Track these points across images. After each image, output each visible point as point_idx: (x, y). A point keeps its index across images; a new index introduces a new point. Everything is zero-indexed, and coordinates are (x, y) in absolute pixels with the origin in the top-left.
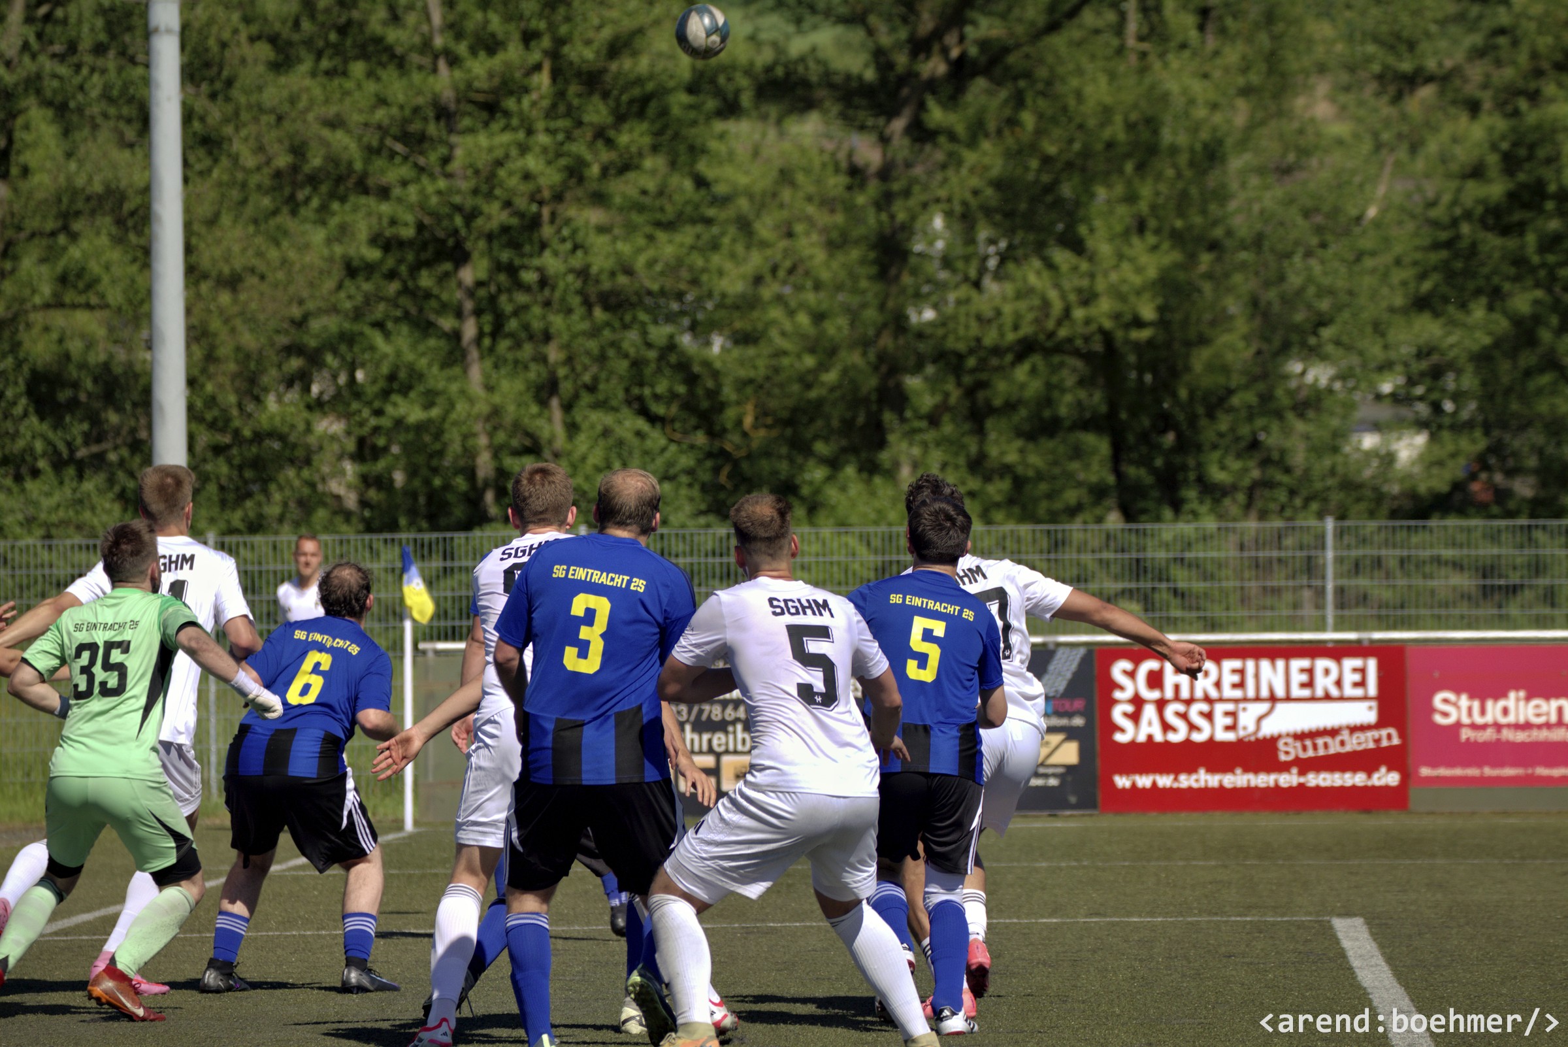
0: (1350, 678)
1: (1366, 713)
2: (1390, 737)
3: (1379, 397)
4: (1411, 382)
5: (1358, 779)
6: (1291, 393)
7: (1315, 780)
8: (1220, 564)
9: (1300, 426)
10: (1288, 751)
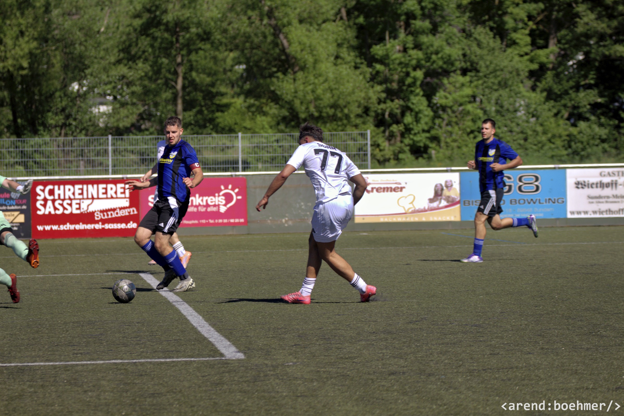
0: (120, 190)
1: (126, 203)
2: (134, 211)
5: (123, 226)
7: (107, 226)
10: (98, 217)
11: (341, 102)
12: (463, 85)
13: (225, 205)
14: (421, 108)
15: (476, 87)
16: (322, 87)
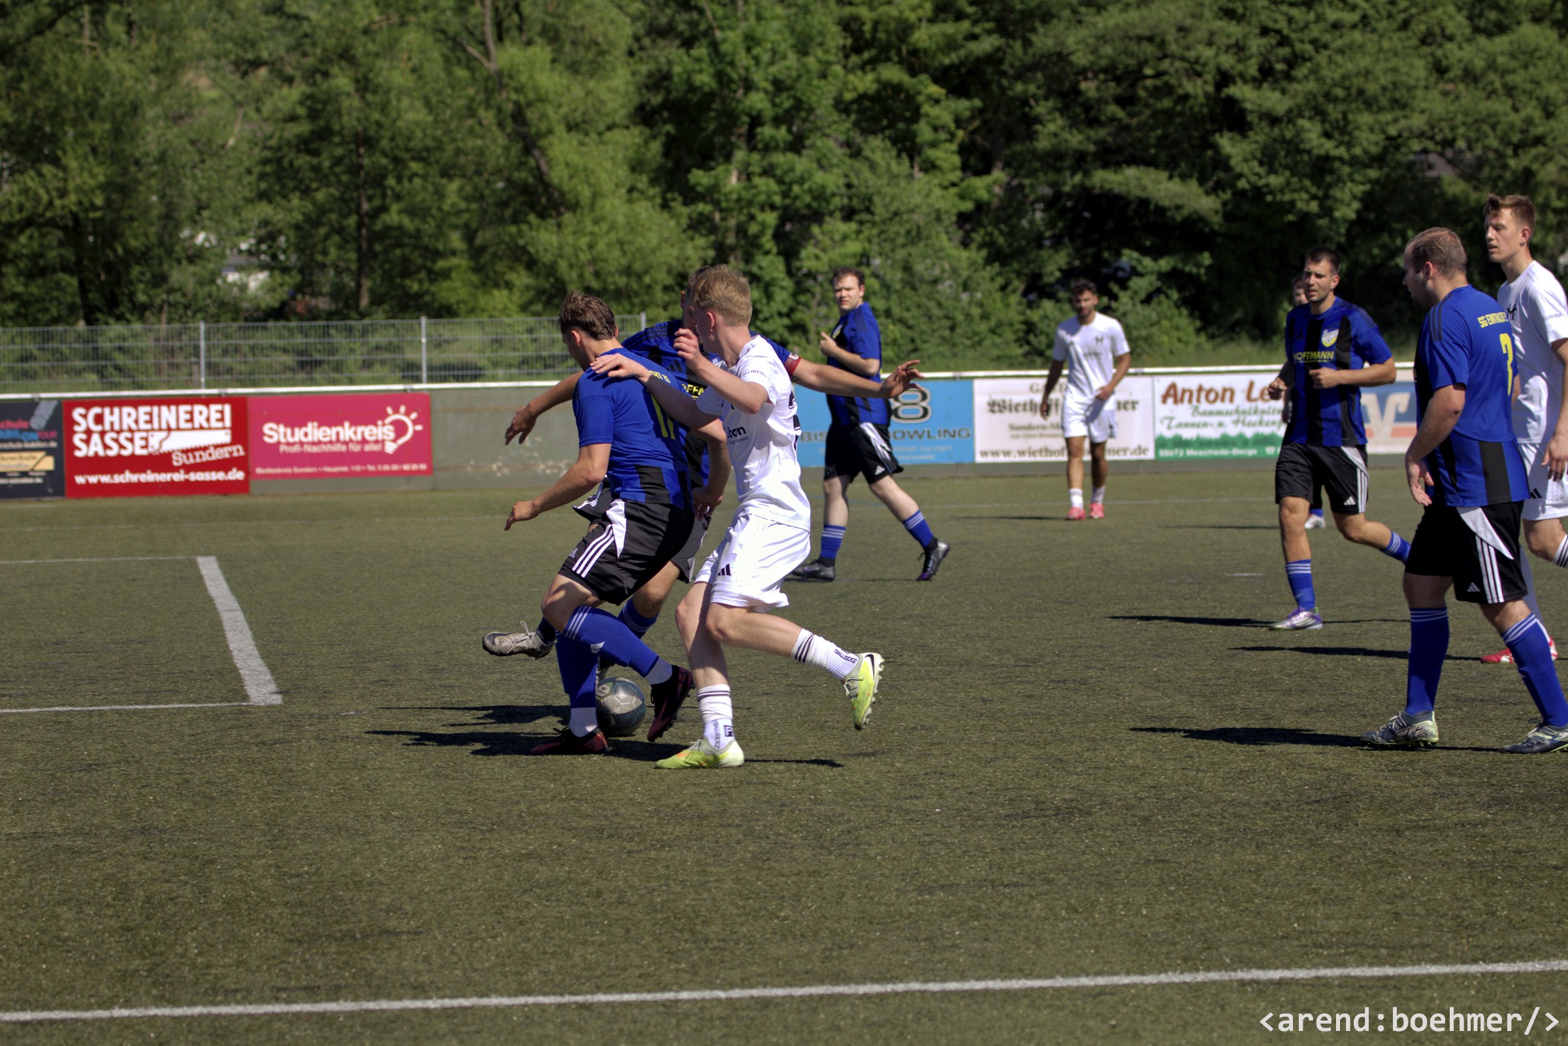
0: (215, 416)
1: (225, 437)
2: (238, 451)
3: (240, 252)
4: (260, 241)
5: (220, 476)
6: (185, 250)
7: (194, 477)
8: (143, 351)
9: (192, 269)
10: (177, 461)
11: (638, 266)
12: (845, 238)
13: (394, 441)
14: (776, 274)
15: (870, 241)
16: (606, 240)
